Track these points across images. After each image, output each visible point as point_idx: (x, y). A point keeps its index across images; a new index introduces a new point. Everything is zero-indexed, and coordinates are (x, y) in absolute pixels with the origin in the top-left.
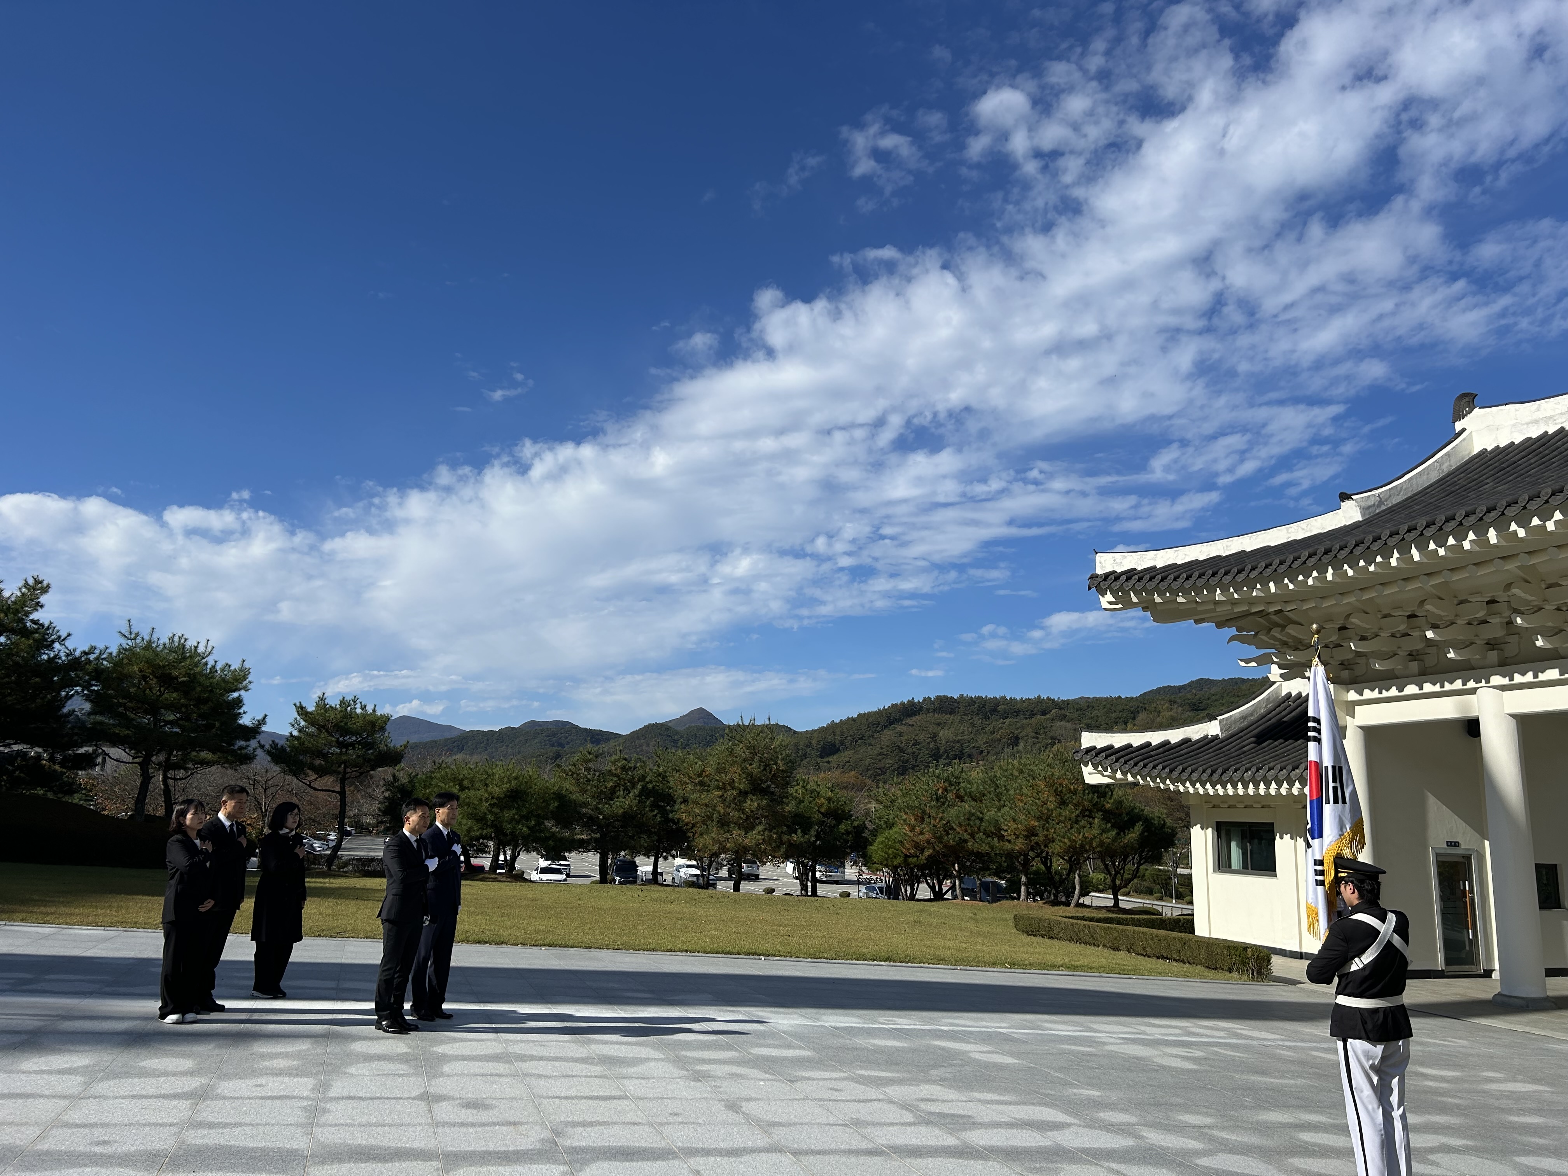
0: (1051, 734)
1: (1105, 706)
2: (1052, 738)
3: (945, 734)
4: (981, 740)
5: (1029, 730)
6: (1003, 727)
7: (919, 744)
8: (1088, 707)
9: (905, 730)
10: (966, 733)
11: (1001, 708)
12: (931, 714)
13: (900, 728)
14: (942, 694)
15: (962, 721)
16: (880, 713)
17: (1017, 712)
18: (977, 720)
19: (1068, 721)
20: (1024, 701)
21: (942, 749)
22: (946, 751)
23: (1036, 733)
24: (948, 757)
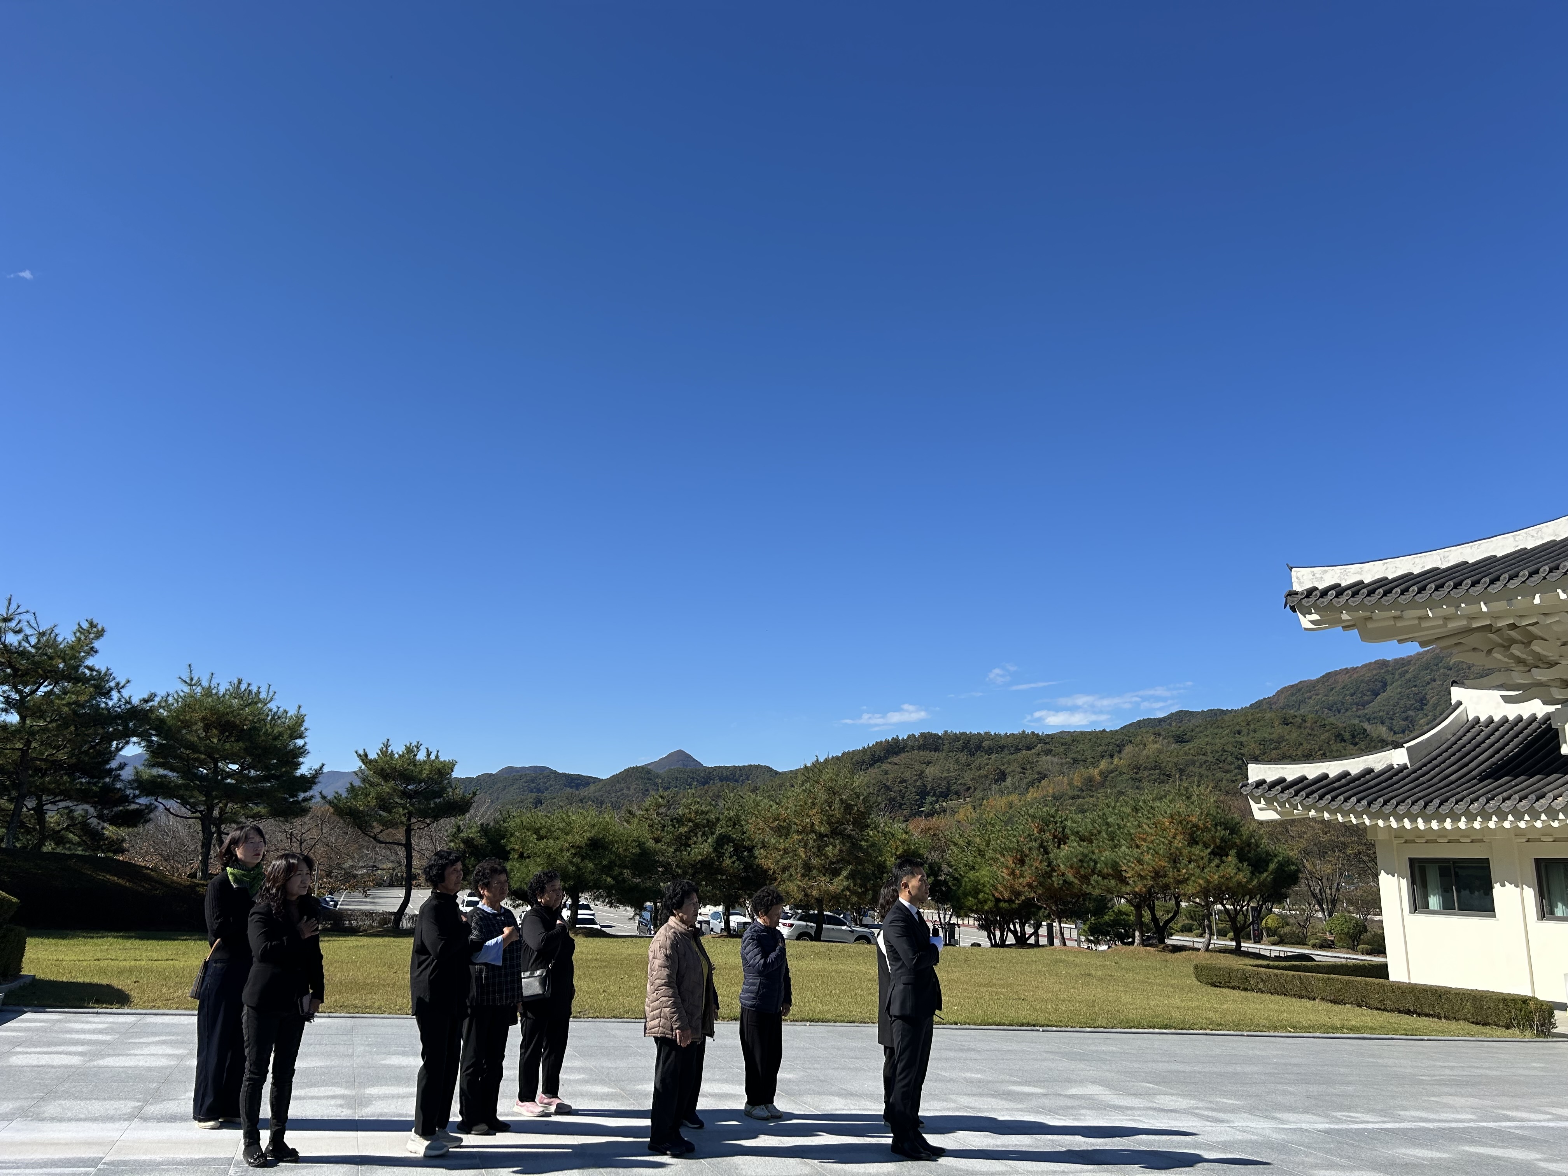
0: (1038, 769)
1: (1090, 740)
2: (1039, 773)
3: (930, 771)
4: (968, 777)
5: (1015, 766)
6: (989, 762)
7: (905, 781)
8: (1073, 741)
9: (892, 768)
10: (951, 770)
11: (985, 744)
12: (916, 751)
13: (885, 766)
14: (926, 731)
15: (947, 758)
16: (864, 751)
17: (1002, 748)
18: (963, 757)
19: (1054, 756)
20: (1008, 737)
21: (929, 787)
22: (933, 788)
23: (1023, 769)
24: (934, 795)
